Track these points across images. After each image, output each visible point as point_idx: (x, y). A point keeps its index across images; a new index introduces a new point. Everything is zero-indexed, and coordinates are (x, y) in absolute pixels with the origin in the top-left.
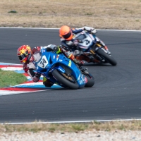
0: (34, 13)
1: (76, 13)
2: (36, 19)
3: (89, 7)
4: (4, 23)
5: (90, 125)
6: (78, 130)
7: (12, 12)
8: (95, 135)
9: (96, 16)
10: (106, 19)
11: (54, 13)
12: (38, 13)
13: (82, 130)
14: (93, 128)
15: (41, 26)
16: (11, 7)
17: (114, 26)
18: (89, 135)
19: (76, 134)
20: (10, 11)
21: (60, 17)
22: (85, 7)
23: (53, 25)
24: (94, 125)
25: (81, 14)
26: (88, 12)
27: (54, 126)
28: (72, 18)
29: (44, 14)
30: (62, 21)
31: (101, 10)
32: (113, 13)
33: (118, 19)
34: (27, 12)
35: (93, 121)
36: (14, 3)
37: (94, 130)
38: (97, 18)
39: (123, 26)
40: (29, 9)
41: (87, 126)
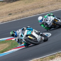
0: (19, 12)
1: (36, 8)
2: (20, 15)
3: (42, 4)
4: (8, 20)
5: (56, 55)
6: (52, 59)
7: (10, 14)
8: (60, 59)
9: (45, 7)
10: (50, 7)
11: (27, 10)
12: (21, 12)
13: (54, 58)
14: (58, 56)
15: (23, 17)
16: (9, 12)
17: (54, 9)
18: (57, 59)
19: (52, 60)
20: (9, 14)
21: (30, 11)
22: (40, 4)
23: (28, 15)
24: (58, 54)
25: (39, 8)
26: (42, 6)
27: (42, 59)
28: (36, 10)
29: (23, 12)
30: (32, 13)
31: (47, 4)
32: (52, 4)
33: (55, 5)
34: (16, 13)
35: (57, 53)
36: (9, 10)
37: (59, 57)
38: (46, 7)
39: (58, 8)
40: (17, 11)
41: (55, 56)
